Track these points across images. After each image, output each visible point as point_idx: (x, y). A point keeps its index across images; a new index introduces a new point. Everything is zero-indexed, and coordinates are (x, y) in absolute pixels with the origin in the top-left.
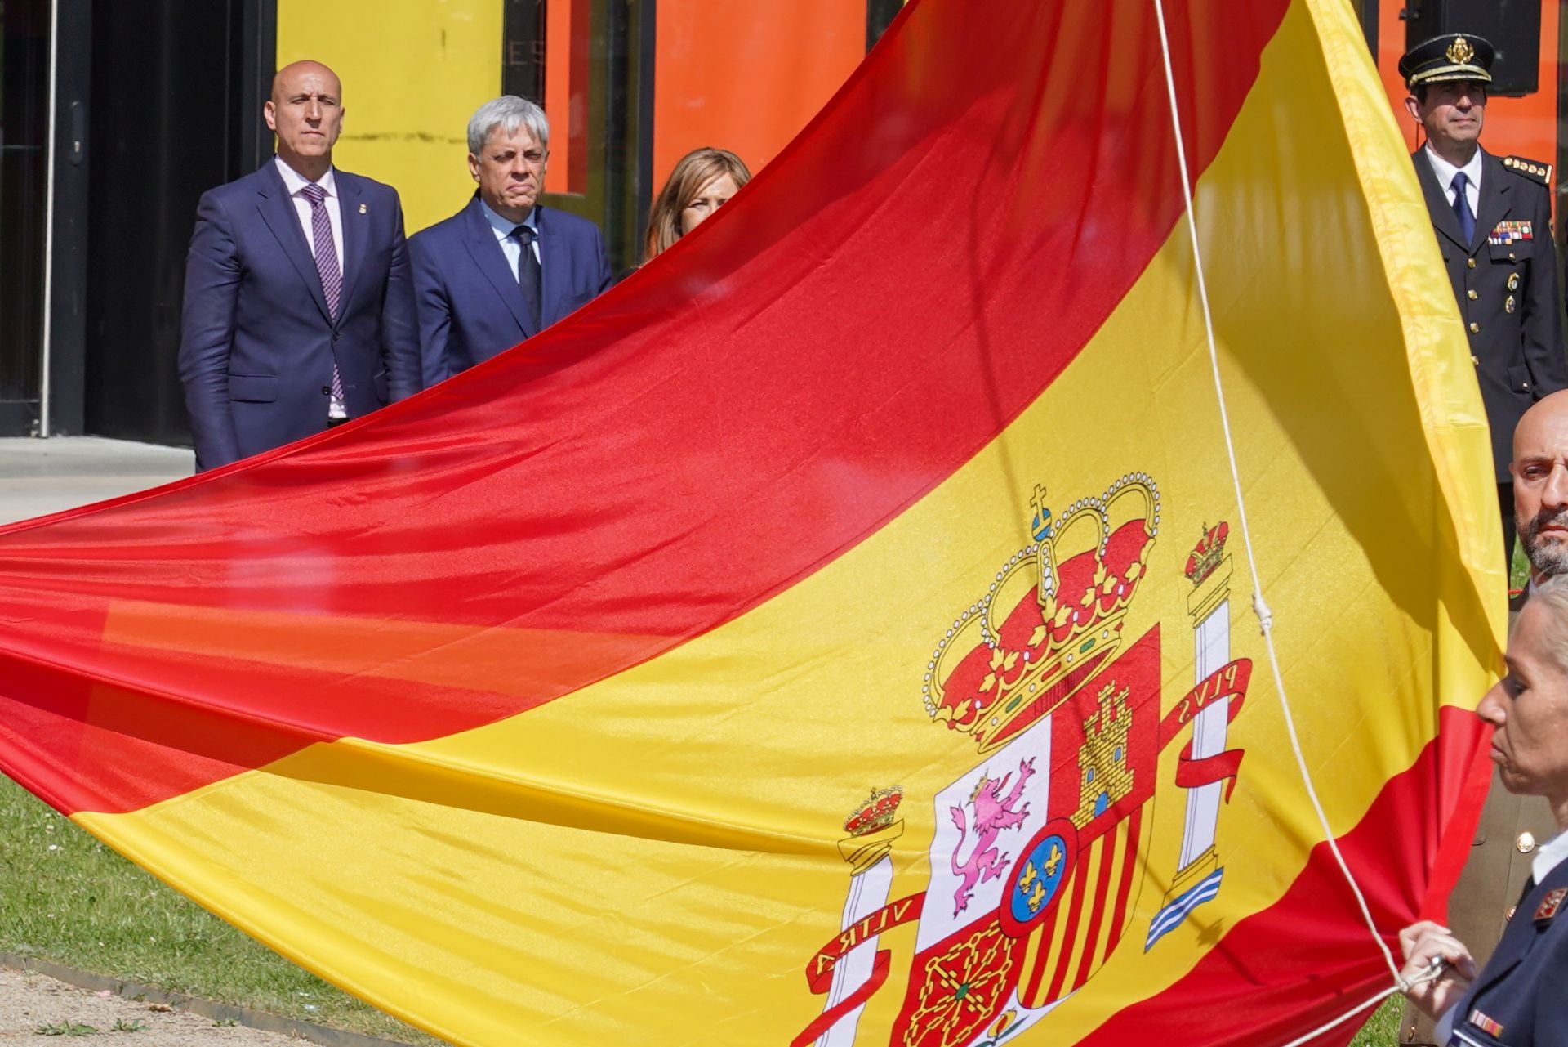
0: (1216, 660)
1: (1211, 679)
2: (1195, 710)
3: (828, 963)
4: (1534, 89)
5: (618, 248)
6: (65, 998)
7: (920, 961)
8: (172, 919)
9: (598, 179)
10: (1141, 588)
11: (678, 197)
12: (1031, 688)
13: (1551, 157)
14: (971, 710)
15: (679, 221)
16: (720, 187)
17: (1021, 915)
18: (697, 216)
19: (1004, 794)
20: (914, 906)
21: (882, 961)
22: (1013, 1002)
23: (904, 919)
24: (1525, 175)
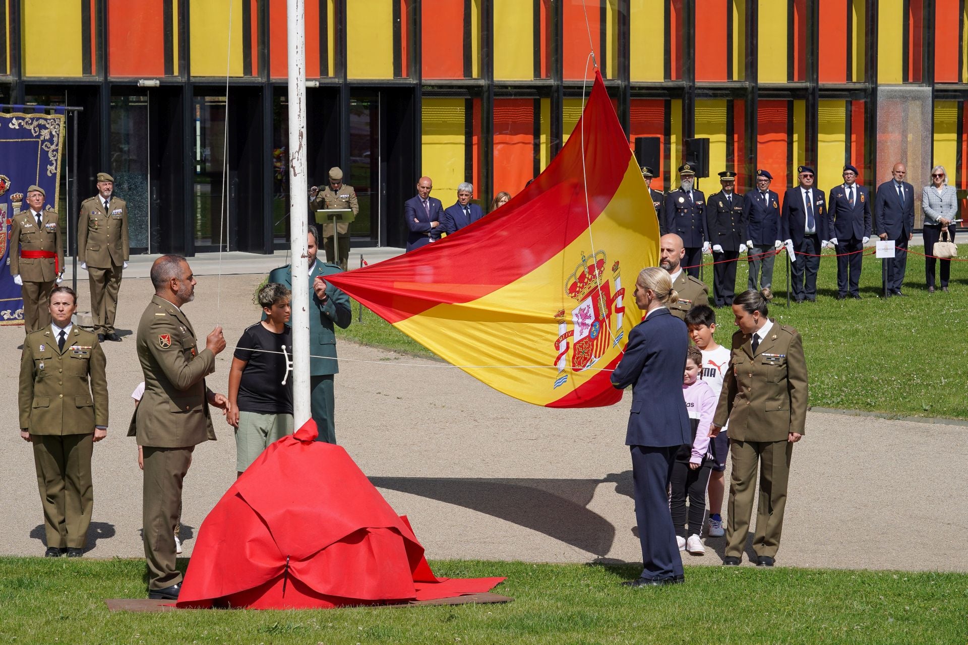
0: (619, 288)
1: (618, 291)
2: (617, 297)
3: (558, 344)
4: (659, 176)
5: (488, 208)
6: (385, 353)
7: (575, 345)
8: (405, 338)
9: (483, 196)
10: (604, 272)
11: (498, 201)
12: (586, 291)
13: (663, 189)
14: (575, 295)
15: (497, 205)
16: (505, 199)
17: (592, 337)
18: (501, 204)
19: (585, 312)
20: (572, 333)
21: (568, 344)
22: (593, 357)
23: (571, 336)
24: (659, 193)
